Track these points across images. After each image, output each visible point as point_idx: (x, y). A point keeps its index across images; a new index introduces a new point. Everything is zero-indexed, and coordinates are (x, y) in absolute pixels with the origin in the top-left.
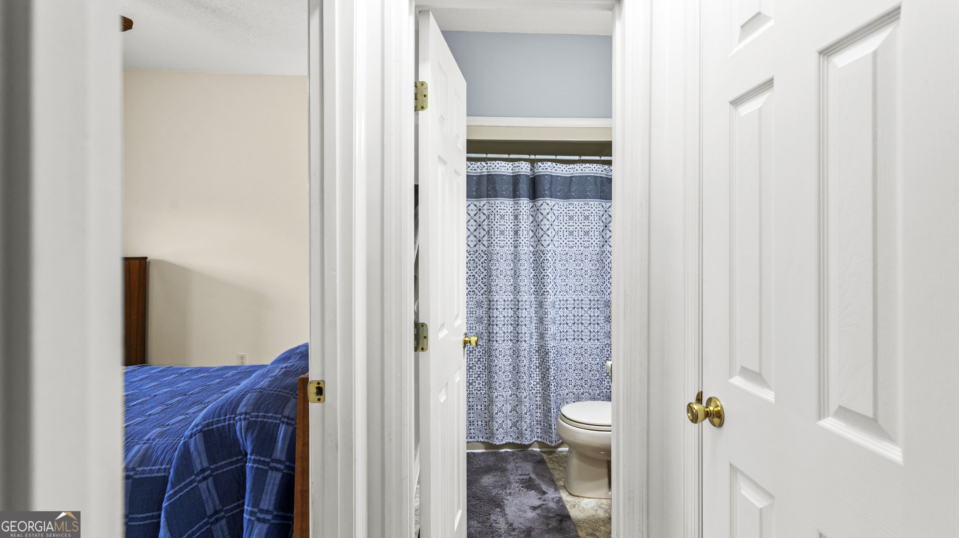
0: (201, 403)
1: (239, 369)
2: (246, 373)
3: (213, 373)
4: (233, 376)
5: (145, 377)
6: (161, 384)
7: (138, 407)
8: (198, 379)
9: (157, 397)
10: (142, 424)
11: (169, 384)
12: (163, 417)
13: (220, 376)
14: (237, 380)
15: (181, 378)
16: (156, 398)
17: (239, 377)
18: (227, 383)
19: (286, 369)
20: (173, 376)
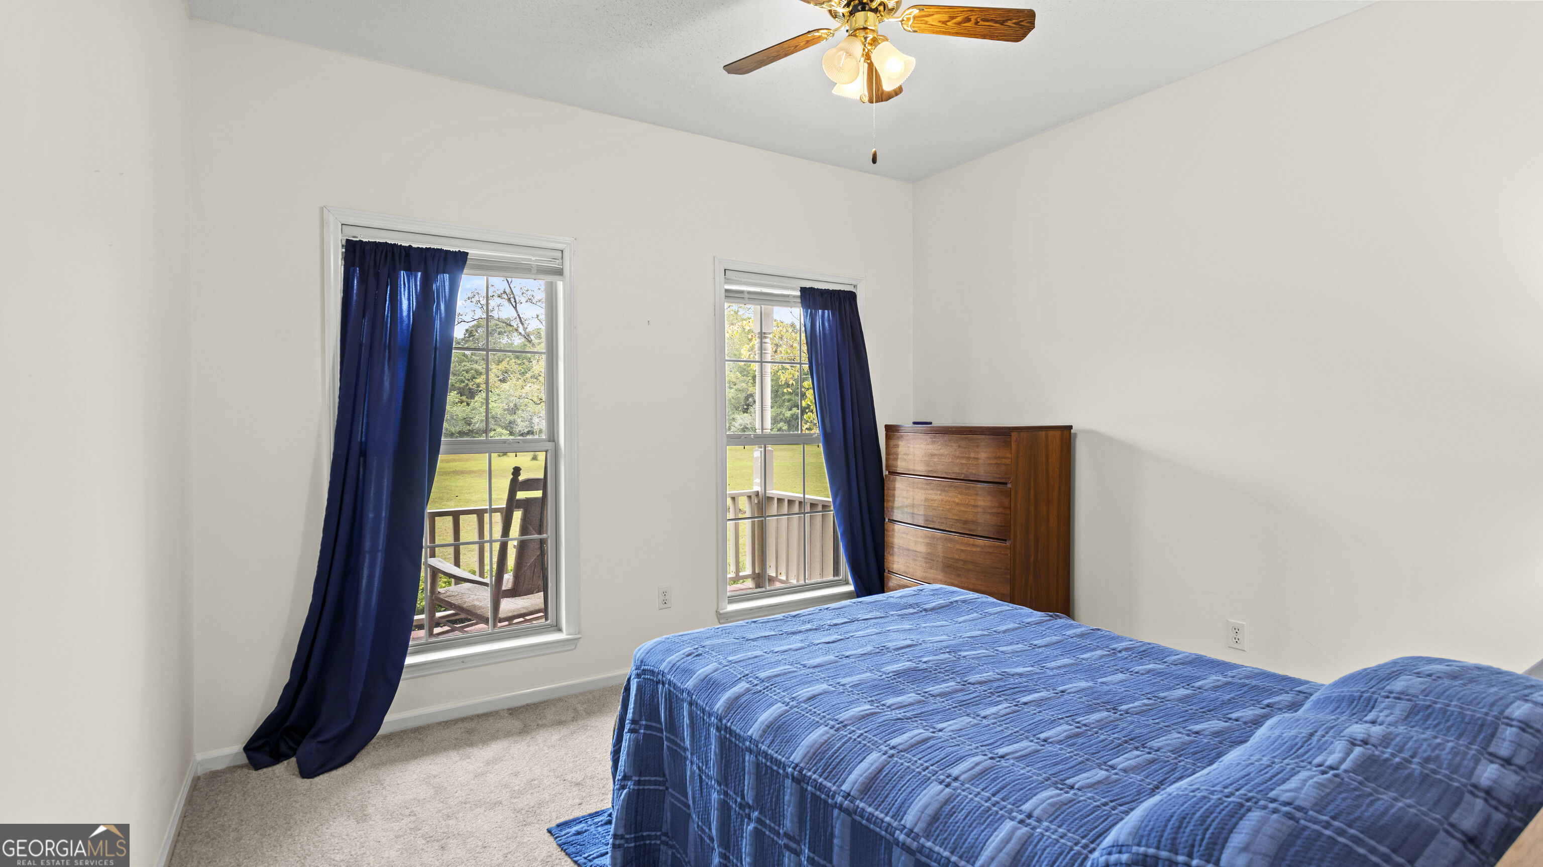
0: (1143, 746)
1: (1230, 673)
2: (1245, 689)
3: (1174, 668)
4: (1216, 688)
5: (1055, 641)
6: (1077, 665)
7: (1031, 709)
8: (1143, 674)
9: (1066, 697)
10: (1028, 760)
11: (1092, 671)
12: (1067, 758)
13: (1188, 681)
14: (1223, 703)
15: (1113, 663)
16: (1062, 700)
17: (1228, 697)
18: (1202, 705)
19: (1369, 750)
20: (1099, 652)
